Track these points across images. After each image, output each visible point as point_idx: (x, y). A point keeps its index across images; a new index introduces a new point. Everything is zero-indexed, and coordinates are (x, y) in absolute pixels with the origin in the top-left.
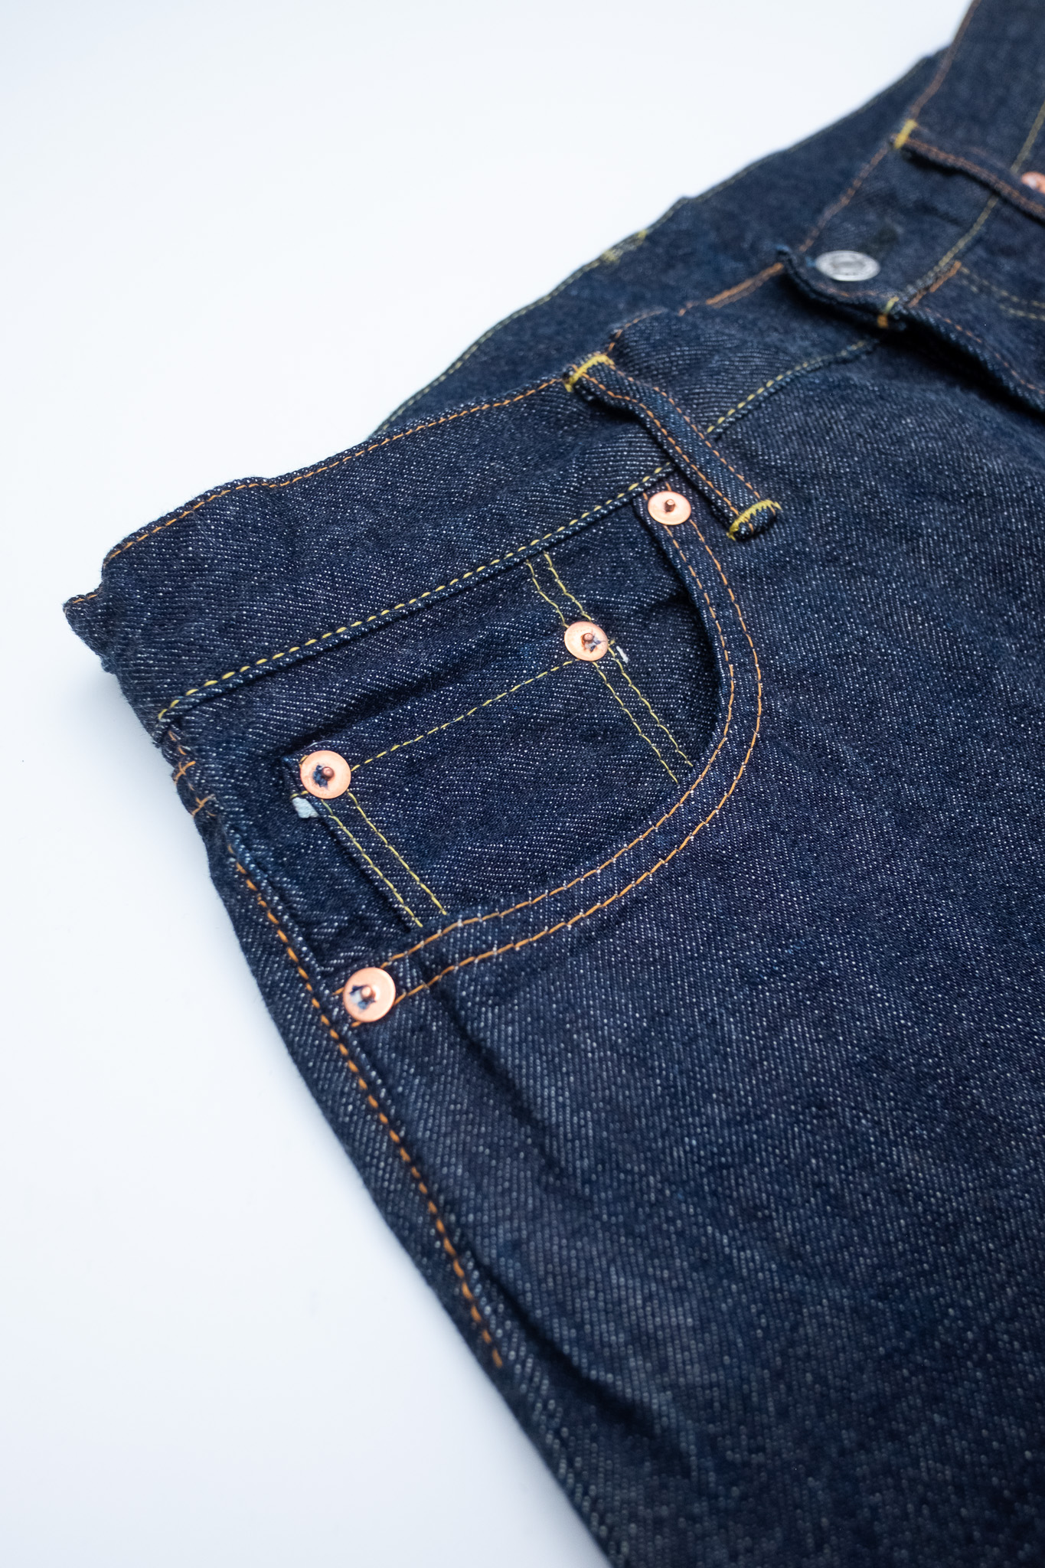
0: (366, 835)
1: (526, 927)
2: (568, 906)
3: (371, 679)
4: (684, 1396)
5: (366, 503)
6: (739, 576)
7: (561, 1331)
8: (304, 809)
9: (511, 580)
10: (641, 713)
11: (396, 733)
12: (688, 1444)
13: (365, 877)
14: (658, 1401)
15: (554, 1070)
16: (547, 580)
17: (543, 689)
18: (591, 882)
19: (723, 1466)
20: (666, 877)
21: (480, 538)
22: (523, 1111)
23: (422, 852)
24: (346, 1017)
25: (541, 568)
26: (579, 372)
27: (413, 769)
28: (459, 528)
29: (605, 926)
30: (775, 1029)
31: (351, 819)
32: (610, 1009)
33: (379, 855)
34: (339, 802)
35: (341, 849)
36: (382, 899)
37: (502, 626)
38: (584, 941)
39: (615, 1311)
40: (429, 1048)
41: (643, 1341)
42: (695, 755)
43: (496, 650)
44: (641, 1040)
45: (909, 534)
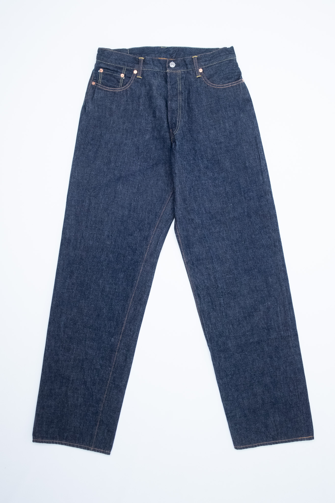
0: (101, 75)
1: (102, 87)
2: (106, 88)
3: (108, 67)
4: (88, 110)
5: (118, 56)
6: (134, 80)
7: (86, 104)
8: (99, 71)
9: (121, 69)
10: (121, 82)
11: (107, 71)
12: (86, 111)
13: (99, 77)
14: (87, 109)
15: (97, 94)
16: (124, 70)
17: (117, 76)
18: (108, 88)
19: (87, 114)
20: (112, 91)
21: (122, 64)
22: (94, 95)
23: (103, 79)
24: (92, 83)
25: (124, 69)
26: (140, 58)
27: (106, 74)
28: (121, 63)
29: (106, 91)
30: (108, 103)
31: (101, 74)
32: (102, 94)
33: (100, 77)
34: (101, 73)
35: (99, 75)
36: (98, 79)
37: (119, 70)
38: (105, 90)
39: (89, 105)
40: (93, 88)
41: (89, 107)
42: (122, 87)
43: (117, 72)
44: (102, 97)
45: (146, 87)
